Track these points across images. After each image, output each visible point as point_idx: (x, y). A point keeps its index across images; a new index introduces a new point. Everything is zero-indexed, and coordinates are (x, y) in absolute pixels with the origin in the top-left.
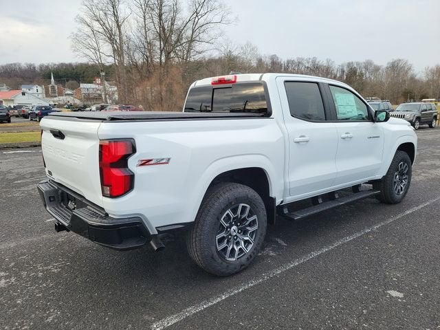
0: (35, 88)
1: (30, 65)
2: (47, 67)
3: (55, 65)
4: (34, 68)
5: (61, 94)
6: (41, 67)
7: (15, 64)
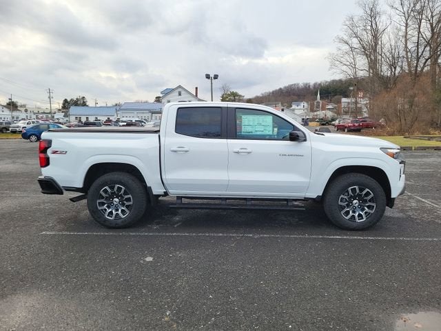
0: (302, 104)
1: (307, 84)
2: (320, 84)
3: (327, 82)
4: (309, 86)
5: (323, 109)
6: (315, 84)
7: (295, 84)
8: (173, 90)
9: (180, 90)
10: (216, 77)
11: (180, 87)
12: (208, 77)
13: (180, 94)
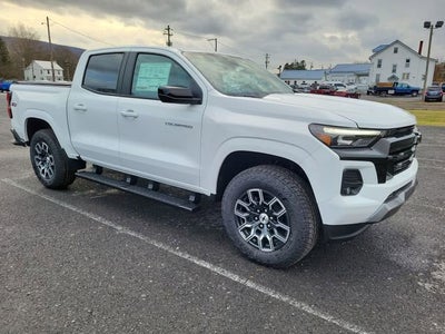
8: (388, 46)
9: (396, 46)
10: (439, 25)
11: (397, 42)
12: (427, 25)
13: (396, 51)
